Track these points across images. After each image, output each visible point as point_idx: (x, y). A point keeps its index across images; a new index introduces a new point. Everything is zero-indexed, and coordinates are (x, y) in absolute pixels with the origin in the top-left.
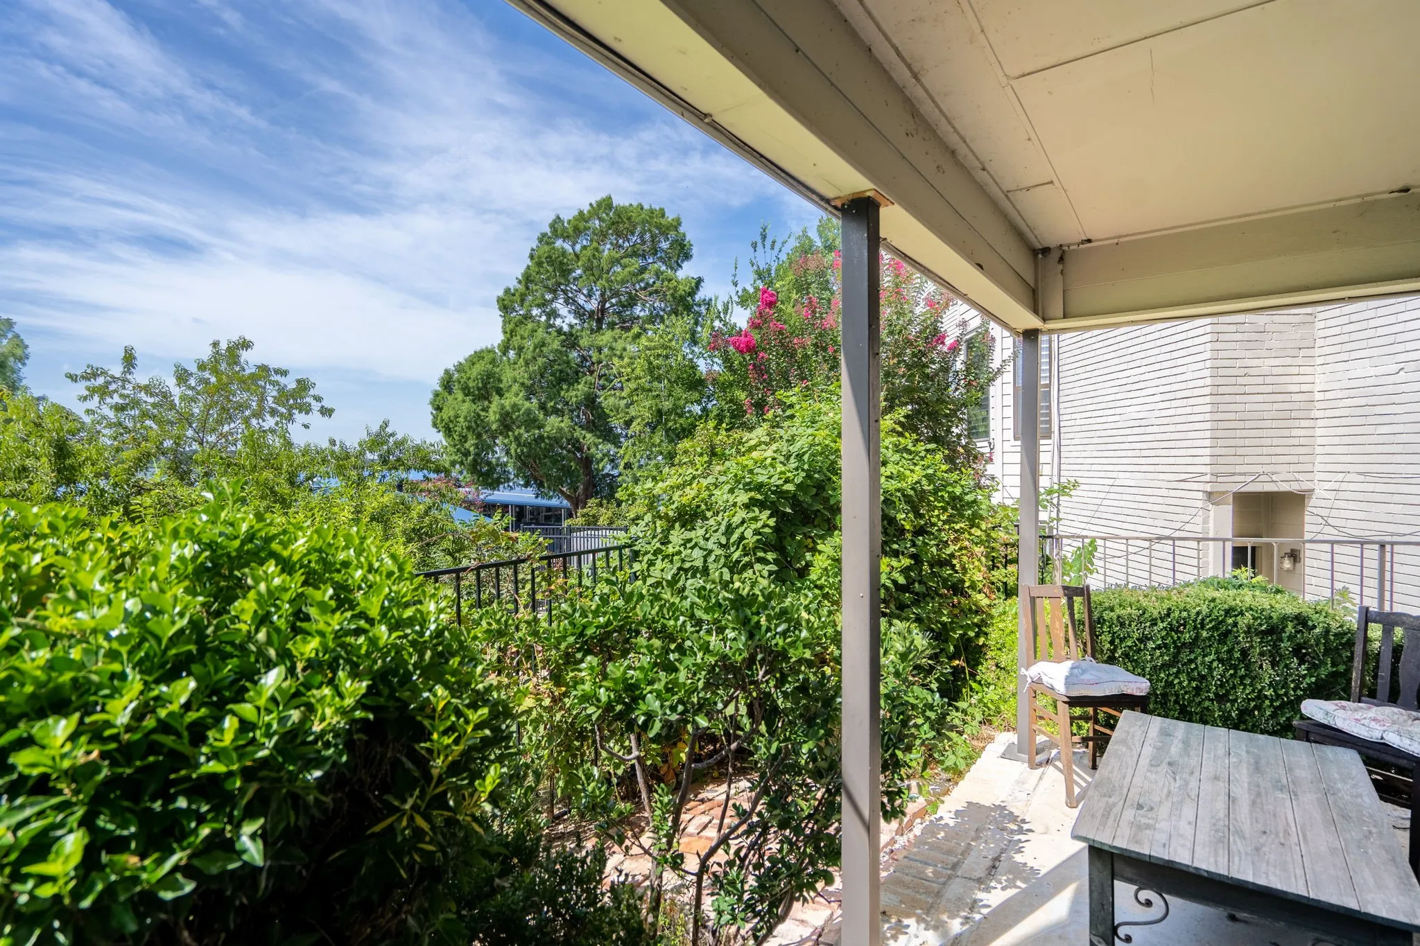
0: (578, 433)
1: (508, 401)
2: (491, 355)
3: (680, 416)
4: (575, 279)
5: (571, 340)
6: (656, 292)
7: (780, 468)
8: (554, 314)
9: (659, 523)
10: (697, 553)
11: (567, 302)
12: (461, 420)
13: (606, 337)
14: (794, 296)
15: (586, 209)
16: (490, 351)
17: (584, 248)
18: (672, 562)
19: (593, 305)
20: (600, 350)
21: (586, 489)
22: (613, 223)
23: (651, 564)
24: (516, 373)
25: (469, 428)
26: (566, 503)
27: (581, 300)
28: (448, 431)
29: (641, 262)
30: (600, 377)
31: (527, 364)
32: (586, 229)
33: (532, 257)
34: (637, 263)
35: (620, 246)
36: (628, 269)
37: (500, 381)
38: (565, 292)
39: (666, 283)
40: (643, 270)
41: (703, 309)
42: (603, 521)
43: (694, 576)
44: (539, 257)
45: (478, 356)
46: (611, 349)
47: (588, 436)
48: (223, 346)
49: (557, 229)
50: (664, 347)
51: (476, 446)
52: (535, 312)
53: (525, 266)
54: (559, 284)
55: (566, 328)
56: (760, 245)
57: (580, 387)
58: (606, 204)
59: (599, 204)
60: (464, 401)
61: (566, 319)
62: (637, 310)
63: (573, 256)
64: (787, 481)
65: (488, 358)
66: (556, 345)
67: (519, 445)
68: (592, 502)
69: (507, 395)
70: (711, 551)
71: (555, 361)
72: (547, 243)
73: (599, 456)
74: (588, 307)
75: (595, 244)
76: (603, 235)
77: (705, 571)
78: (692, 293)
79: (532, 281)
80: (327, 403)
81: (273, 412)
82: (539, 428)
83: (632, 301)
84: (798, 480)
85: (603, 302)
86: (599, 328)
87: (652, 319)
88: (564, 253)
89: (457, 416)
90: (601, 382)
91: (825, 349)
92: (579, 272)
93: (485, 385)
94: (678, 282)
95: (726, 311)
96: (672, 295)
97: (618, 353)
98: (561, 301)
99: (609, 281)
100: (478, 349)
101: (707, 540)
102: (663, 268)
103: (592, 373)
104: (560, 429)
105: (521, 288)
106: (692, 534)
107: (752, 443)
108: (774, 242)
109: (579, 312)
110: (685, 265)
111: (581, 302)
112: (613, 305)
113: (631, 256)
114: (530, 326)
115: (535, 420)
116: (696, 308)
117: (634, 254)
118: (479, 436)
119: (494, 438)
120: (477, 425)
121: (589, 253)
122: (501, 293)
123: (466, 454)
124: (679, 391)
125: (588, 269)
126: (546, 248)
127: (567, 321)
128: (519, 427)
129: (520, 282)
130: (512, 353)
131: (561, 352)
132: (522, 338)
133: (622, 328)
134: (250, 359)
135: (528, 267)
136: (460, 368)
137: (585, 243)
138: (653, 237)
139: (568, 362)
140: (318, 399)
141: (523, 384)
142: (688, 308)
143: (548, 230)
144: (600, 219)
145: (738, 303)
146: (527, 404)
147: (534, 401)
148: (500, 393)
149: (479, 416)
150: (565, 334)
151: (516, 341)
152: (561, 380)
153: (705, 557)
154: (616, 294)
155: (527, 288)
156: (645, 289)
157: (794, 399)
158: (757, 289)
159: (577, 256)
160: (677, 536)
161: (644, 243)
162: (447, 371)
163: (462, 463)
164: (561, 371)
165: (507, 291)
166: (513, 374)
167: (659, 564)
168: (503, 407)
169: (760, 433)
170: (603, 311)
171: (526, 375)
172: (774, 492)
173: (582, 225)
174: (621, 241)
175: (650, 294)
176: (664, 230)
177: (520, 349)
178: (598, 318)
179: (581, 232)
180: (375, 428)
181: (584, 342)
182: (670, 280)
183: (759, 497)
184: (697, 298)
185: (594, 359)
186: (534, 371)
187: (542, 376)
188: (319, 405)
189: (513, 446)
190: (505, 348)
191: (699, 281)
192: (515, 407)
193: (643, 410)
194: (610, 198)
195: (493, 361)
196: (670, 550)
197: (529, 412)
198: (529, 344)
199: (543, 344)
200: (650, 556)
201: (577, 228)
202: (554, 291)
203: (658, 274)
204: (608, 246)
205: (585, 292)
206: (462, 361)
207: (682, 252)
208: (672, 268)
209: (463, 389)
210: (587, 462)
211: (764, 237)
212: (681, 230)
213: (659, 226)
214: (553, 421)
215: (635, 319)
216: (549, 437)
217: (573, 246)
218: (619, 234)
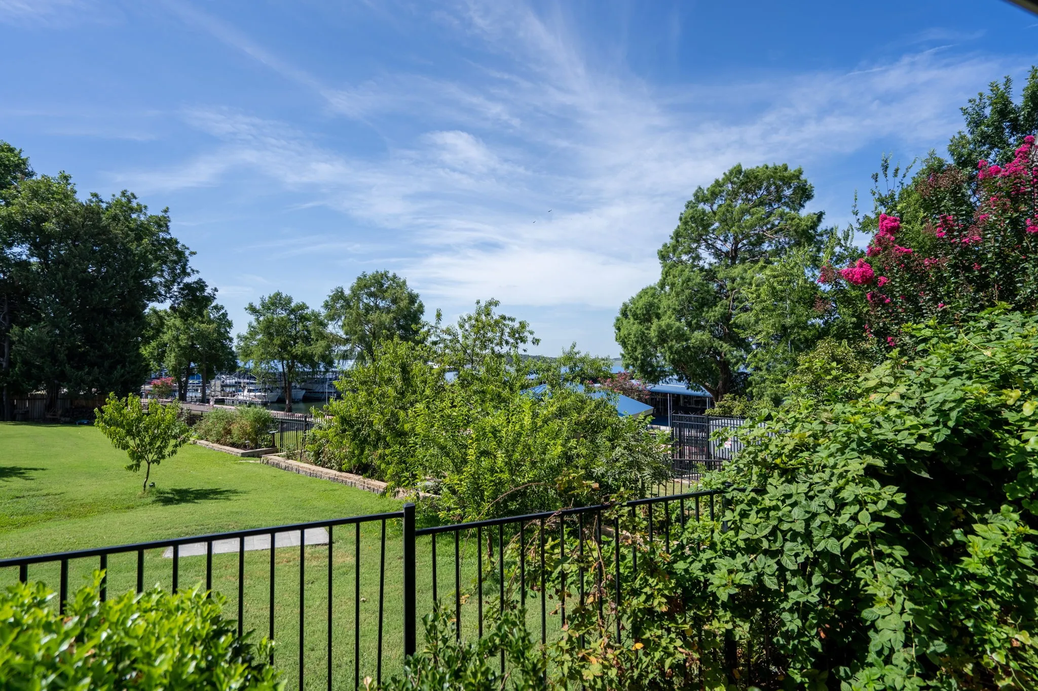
0: (717, 343)
1: (663, 323)
2: (653, 291)
3: (804, 329)
4: (714, 230)
5: (710, 275)
6: (781, 230)
7: (911, 421)
8: (698, 258)
9: (755, 469)
10: (797, 513)
11: (708, 247)
12: (632, 336)
13: (737, 270)
14: (922, 214)
15: (721, 177)
16: (652, 288)
17: (720, 206)
18: (768, 518)
19: (728, 247)
20: (733, 280)
21: (724, 385)
22: (743, 184)
23: (744, 515)
24: (670, 302)
25: (637, 342)
26: (708, 393)
27: (719, 244)
28: (624, 344)
29: (767, 209)
30: (734, 300)
31: (678, 295)
32: (720, 192)
33: (681, 219)
34: (763, 211)
35: (749, 200)
36: (756, 216)
37: (659, 308)
38: (706, 241)
39: (789, 222)
40: (769, 214)
41: (825, 238)
42: (736, 412)
43: (794, 539)
44: (686, 218)
45: (645, 292)
46: (742, 278)
47: (725, 345)
48: (483, 304)
49: (700, 197)
50: (786, 274)
51: (642, 354)
52: (684, 258)
53: (676, 227)
54: (701, 236)
55: (707, 267)
56: (881, 176)
57: (717, 309)
58: (738, 171)
59: (731, 173)
60: (634, 324)
61: (707, 259)
62: (765, 246)
63: (711, 214)
64: (921, 438)
65: (650, 292)
66: (699, 279)
67: (671, 353)
68: (727, 396)
69: (663, 318)
70: (814, 515)
71: (698, 291)
72: (692, 207)
73: (734, 361)
74: (724, 249)
75: (728, 202)
76: (735, 194)
77: (807, 537)
78: (814, 226)
79: (681, 236)
80: (536, 336)
81: (507, 343)
82: (687, 340)
83: (760, 240)
84: (939, 438)
85: (736, 243)
86: (733, 263)
87: (777, 252)
88: (704, 212)
89: (629, 334)
90: (735, 304)
91: (969, 269)
92: (717, 224)
93: (648, 312)
94: (800, 220)
95: (846, 238)
96: (795, 231)
97: (748, 281)
98: (703, 247)
99: (739, 227)
100: (644, 287)
101: (812, 498)
102: (787, 210)
103: (727, 297)
104: (702, 341)
105: (673, 242)
106: (792, 488)
107: (872, 383)
108: (897, 170)
109: (718, 254)
110: (808, 204)
111: (719, 246)
112: (745, 245)
113: (759, 206)
114: (680, 267)
115: (683, 335)
116: (819, 238)
117: (761, 203)
118: (644, 347)
119: (656, 347)
120: (643, 339)
121: (723, 209)
122: (660, 248)
123: (636, 359)
124: (801, 309)
125: (724, 221)
126: (691, 211)
127: (707, 261)
128: (672, 340)
129: (672, 238)
130: (667, 288)
131: (703, 285)
132: (674, 277)
133: (752, 262)
134: (496, 312)
135: (678, 227)
136: (633, 301)
137: (720, 202)
138: (778, 188)
139: (708, 292)
140: (532, 333)
141: (674, 309)
142: (810, 239)
143: (692, 199)
144: (732, 183)
145: (858, 230)
146: (678, 324)
147: (683, 320)
148: (658, 317)
149: (644, 333)
150: (706, 271)
151: (670, 279)
152: (702, 305)
153: (808, 522)
154: (747, 236)
155: (678, 241)
156: (771, 229)
157: (927, 333)
158: (878, 214)
159: (715, 213)
160: (776, 487)
161: (769, 193)
162: (624, 304)
163: (634, 366)
164: (703, 298)
165: (665, 245)
166: (668, 302)
167: (753, 518)
168: (660, 326)
169: (882, 371)
170: (736, 250)
171: (677, 303)
172: (901, 451)
173: (717, 190)
174: (750, 196)
175: (776, 233)
176: (787, 181)
177: (673, 285)
178: (733, 256)
179: (717, 195)
180: (568, 349)
181: (720, 275)
182: (793, 219)
183: (879, 463)
184: (820, 229)
185: (728, 288)
186: (683, 300)
187: (690, 302)
188: (532, 336)
189: (668, 354)
190: (662, 285)
191: (820, 216)
192: (669, 326)
193: (767, 326)
194: (740, 165)
195: (653, 295)
196: (767, 503)
197: (678, 329)
198: (679, 281)
199: (689, 279)
200: (743, 506)
201: (715, 193)
202: (698, 241)
203: (782, 216)
204: (740, 201)
205: (722, 238)
206: (634, 296)
207: (804, 193)
208: (795, 210)
209: (633, 316)
210: (725, 365)
211: (886, 168)
212: (803, 177)
213: (782, 179)
214: (697, 334)
215: (762, 253)
216: (694, 347)
217: (711, 207)
218: (747, 191)
